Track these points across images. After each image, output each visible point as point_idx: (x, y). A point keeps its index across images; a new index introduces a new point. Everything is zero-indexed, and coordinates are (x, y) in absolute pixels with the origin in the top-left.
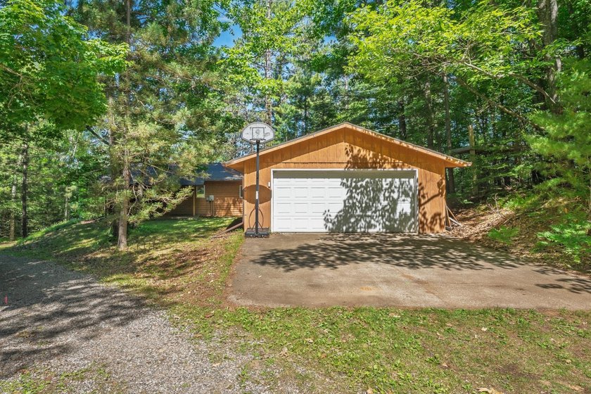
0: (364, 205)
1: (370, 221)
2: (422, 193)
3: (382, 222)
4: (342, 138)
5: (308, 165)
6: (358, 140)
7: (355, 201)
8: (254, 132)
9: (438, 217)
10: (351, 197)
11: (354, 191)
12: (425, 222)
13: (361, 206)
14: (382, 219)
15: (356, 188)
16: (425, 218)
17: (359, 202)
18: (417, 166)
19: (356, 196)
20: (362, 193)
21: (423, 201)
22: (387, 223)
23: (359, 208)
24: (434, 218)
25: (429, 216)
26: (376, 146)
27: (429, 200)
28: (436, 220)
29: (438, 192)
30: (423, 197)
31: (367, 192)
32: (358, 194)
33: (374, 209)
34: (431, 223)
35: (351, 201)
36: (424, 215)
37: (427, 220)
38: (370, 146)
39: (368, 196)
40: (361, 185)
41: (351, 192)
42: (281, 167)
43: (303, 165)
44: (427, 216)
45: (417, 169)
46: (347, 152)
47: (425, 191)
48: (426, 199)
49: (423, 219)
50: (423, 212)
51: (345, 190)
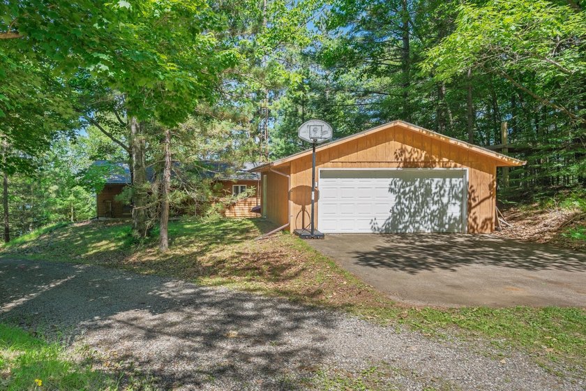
0: (412, 210)
1: (419, 227)
2: (473, 196)
3: (430, 227)
4: (391, 136)
5: (356, 164)
6: (408, 139)
7: (403, 206)
8: (312, 130)
9: (488, 222)
10: (399, 203)
11: (402, 196)
12: (475, 227)
13: (410, 211)
14: (431, 224)
15: (404, 193)
16: (475, 222)
17: (407, 207)
18: (468, 166)
19: (405, 202)
20: (410, 198)
21: (473, 204)
22: (436, 227)
23: (407, 213)
24: (484, 222)
25: (480, 221)
26: (426, 144)
27: (479, 203)
28: (487, 225)
29: (489, 195)
30: (474, 200)
31: (416, 197)
32: (406, 200)
33: (422, 215)
34: (482, 228)
35: (399, 207)
36: (475, 220)
37: (477, 225)
38: (420, 144)
39: (416, 201)
40: (410, 191)
41: (400, 198)
42: (328, 167)
43: (350, 165)
44: (478, 221)
45: (468, 169)
46: (397, 156)
47: (476, 195)
48: (477, 202)
49: (473, 224)
50: (473, 217)
51: (393, 197)
